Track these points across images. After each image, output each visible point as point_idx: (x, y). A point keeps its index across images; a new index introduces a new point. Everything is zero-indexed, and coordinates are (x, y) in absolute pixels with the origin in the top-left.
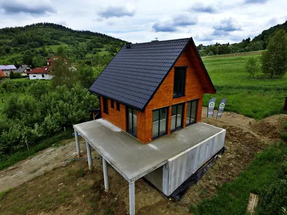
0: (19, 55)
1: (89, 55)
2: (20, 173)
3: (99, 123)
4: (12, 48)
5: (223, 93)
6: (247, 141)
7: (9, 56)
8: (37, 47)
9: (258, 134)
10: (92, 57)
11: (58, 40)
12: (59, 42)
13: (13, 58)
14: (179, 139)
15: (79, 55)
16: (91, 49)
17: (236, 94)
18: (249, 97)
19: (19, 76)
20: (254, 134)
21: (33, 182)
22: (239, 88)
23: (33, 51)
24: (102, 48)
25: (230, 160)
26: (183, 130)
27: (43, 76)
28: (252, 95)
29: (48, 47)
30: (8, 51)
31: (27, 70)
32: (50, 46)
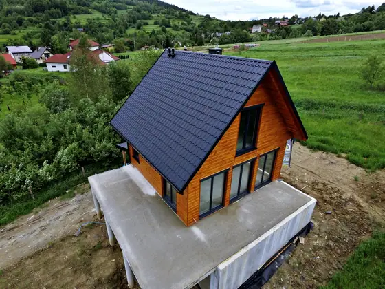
0: (35, 29)
1: (131, 31)
2: (20, 236)
3: (126, 175)
4: (26, 18)
5: (320, 116)
6: (348, 217)
7: (22, 31)
8: (60, 17)
9: (367, 202)
10: (135, 35)
11: (89, 6)
12: (90, 10)
13: (28, 34)
14: (241, 219)
15: (118, 31)
16: (134, 22)
17: (340, 118)
18: (361, 125)
19: (33, 65)
20: (361, 200)
21: (32, 260)
22: (346, 107)
23: (54, 23)
24: (150, 19)
25: (316, 249)
26: (249, 198)
27: (65, 68)
28: (365, 122)
29: (75, 18)
30: (20, 23)
31: (45, 54)
32: (77, 16)
